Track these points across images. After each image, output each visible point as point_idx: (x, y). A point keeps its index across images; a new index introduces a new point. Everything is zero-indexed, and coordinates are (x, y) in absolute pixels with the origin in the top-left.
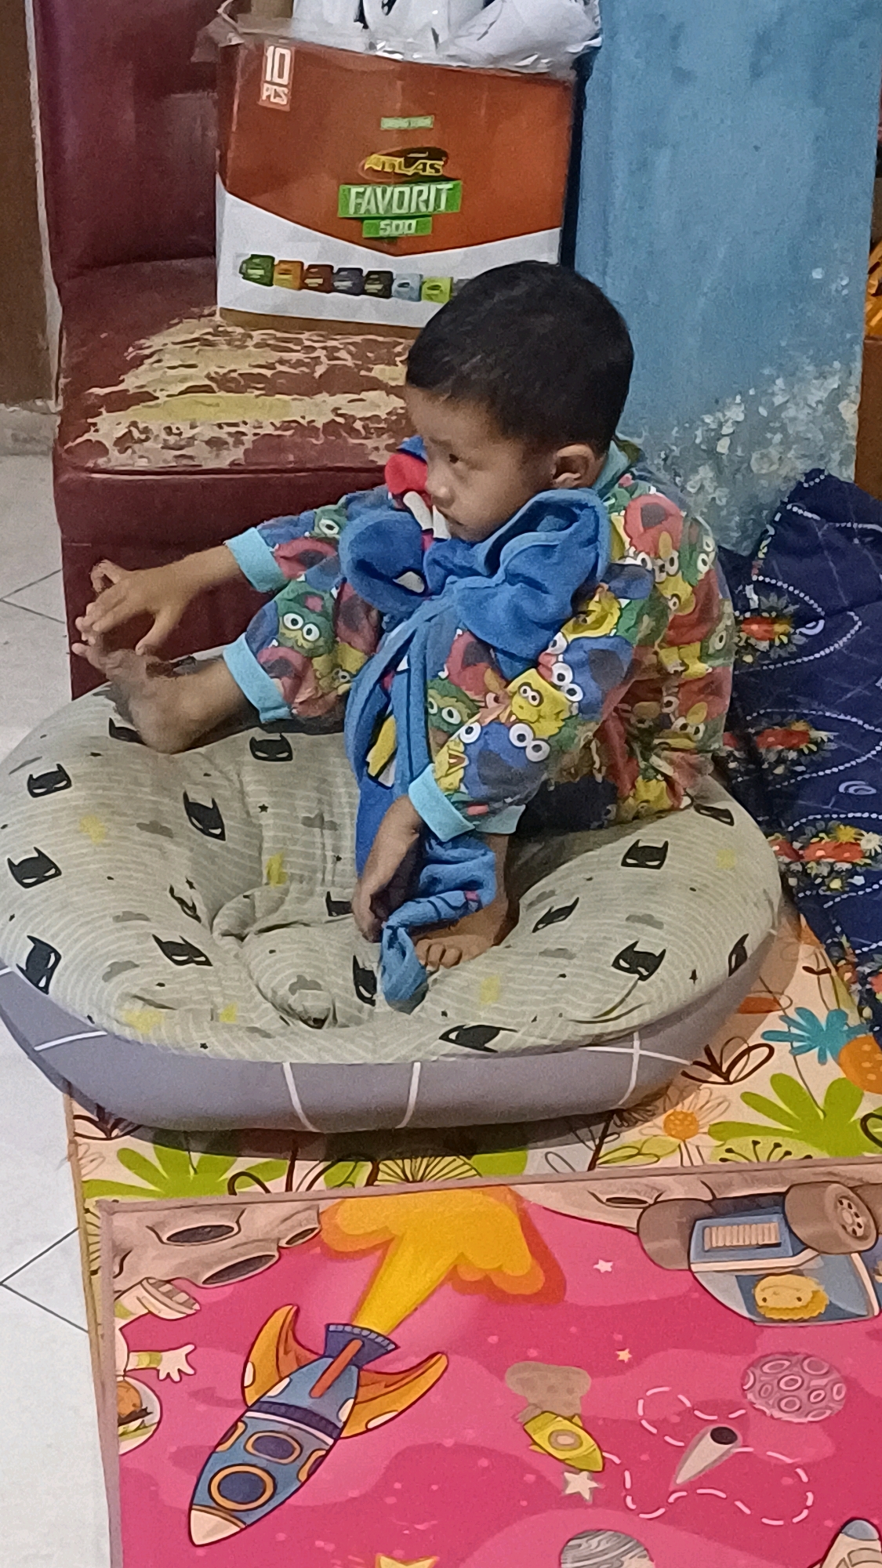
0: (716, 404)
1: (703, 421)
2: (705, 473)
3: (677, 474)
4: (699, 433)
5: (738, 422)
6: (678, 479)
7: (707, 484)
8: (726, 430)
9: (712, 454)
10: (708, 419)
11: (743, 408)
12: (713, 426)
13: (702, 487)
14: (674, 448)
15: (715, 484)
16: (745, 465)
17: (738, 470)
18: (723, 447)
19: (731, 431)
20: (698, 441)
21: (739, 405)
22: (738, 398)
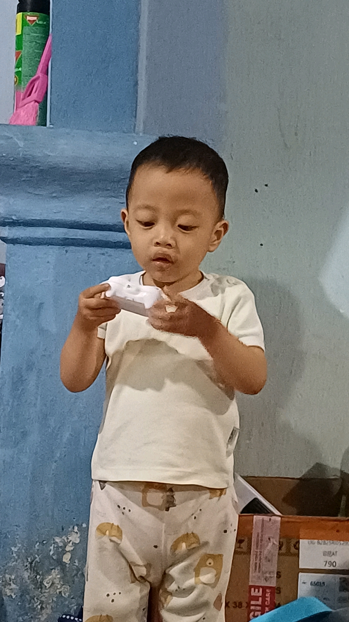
0: (63, 531)
1: (54, 540)
2: (55, 575)
3: (38, 574)
4: (52, 548)
5: (75, 543)
6: (38, 577)
7: (57, 581)
8: (69, 548)
9: (60, 562)
10: (58, 540)
11: (79, 535)
12: (61, 544)
13: (53, 584)
14: (37, 556)
15: (62, 583)
16: (80, 572)
17: (76, 575)
18: (66, 558)
19: (72, 548)
20: (51, 553)
21: (77, 533)
22: (76, 528)
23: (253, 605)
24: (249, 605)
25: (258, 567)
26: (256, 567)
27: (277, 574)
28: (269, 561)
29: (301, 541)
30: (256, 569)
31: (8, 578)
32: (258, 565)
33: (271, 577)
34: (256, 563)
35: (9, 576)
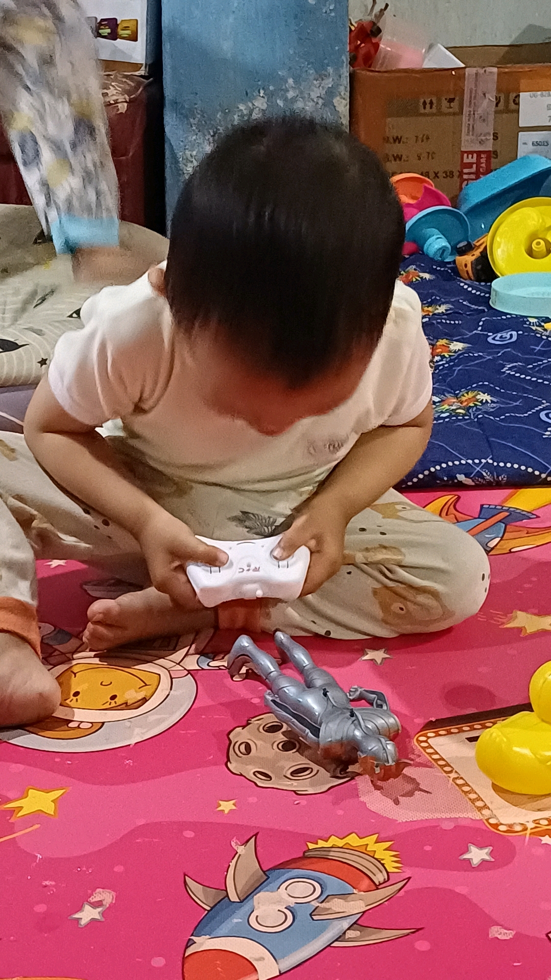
0: (247, 96)
4: (236, 117)
5: (262, 109)
10: (242, 107)
11: (266, 100)
12: (246, 112)
14: (219, 127)
20: (235, 123)
21: (263, 97)
22: (262, 92)
23: (466, 174)
24: (461, 174)
25: (472, 129)
26: (469, 129)
27: (494, 136)
28: (484, 120)
29: (521, 94)
30: (468, 132)
31: (189, 156)
32: (471, 126)
33: (487, 139)
34: (469, 125)
35: (190, 153)
